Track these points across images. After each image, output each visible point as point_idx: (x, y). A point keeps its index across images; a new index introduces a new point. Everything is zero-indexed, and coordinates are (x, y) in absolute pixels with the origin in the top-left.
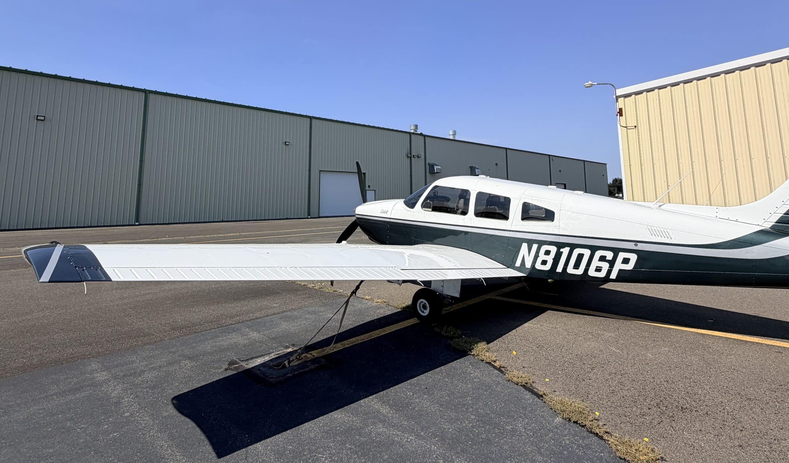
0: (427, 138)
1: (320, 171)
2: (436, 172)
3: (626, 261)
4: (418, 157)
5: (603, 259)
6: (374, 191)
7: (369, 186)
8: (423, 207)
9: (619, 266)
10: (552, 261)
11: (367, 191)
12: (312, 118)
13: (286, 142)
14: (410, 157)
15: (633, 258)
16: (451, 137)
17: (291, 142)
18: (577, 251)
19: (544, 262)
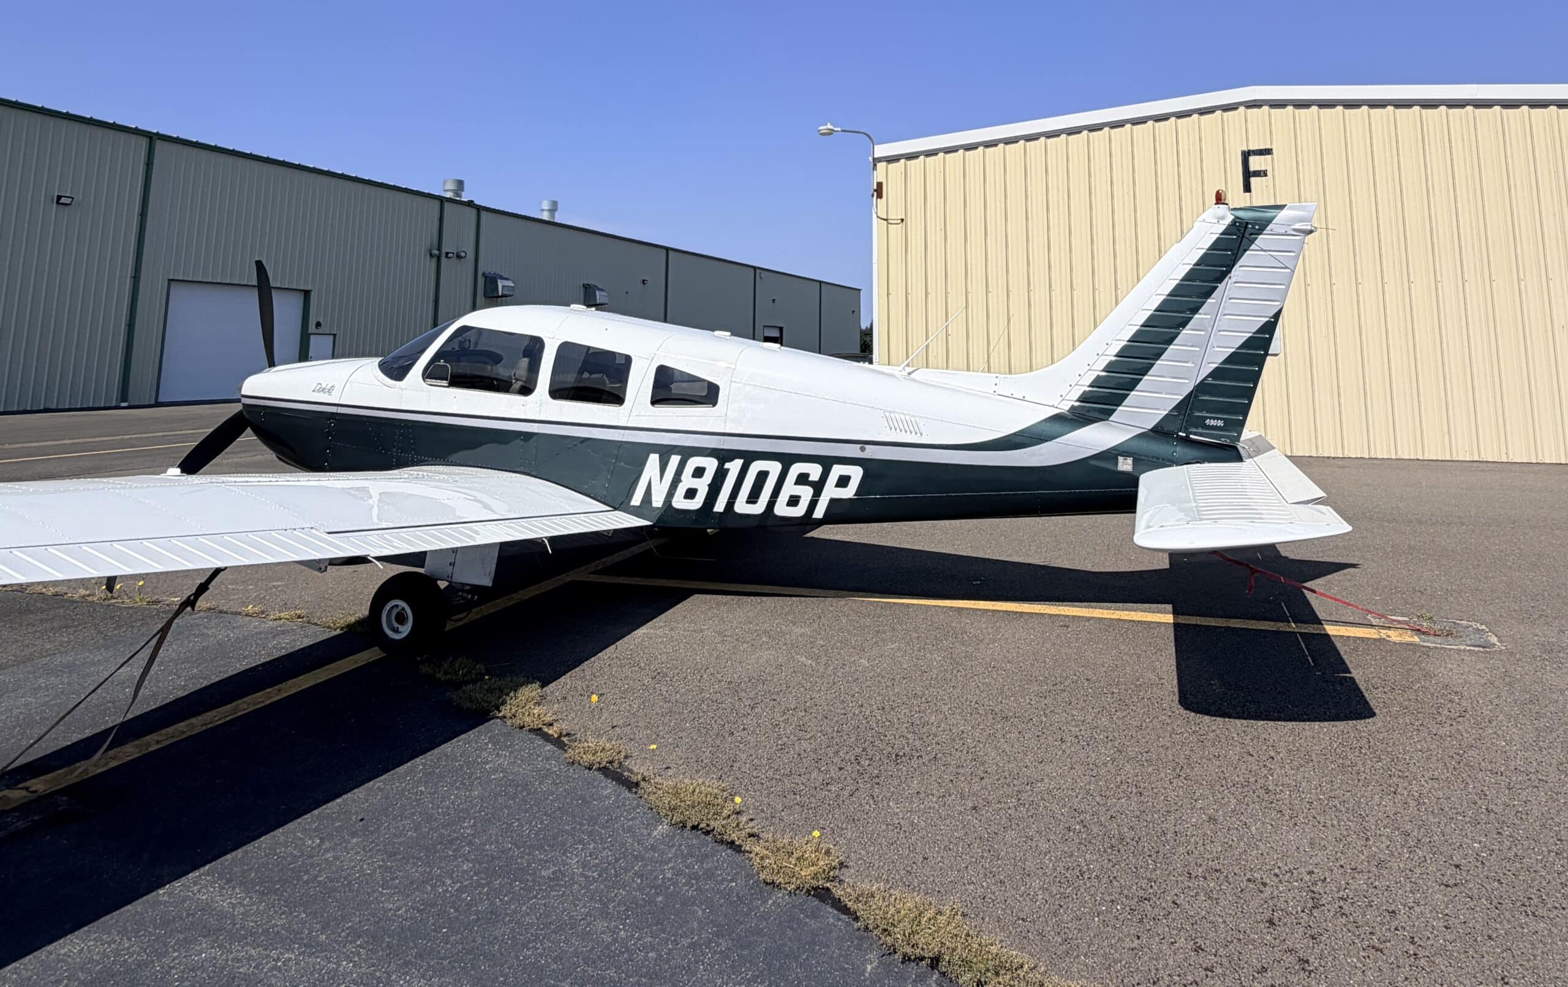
0: (483, 214)
1: (170, 281)
2: (500, 294)
3: (843, 481)
4: (459, 257)
5: (802, 479)
6: (331, 337)
7: (318, 325)
8: (427, 378)
9: (831, 492)
10: (707, 489)
11: (312, 337)
12: (155, 137)
13: (59, 197)
14: (437, 255)
15: (856, 473)
16: (545, 216)
17: (78, 197)
18: (757, 467)
19: (691, 494)
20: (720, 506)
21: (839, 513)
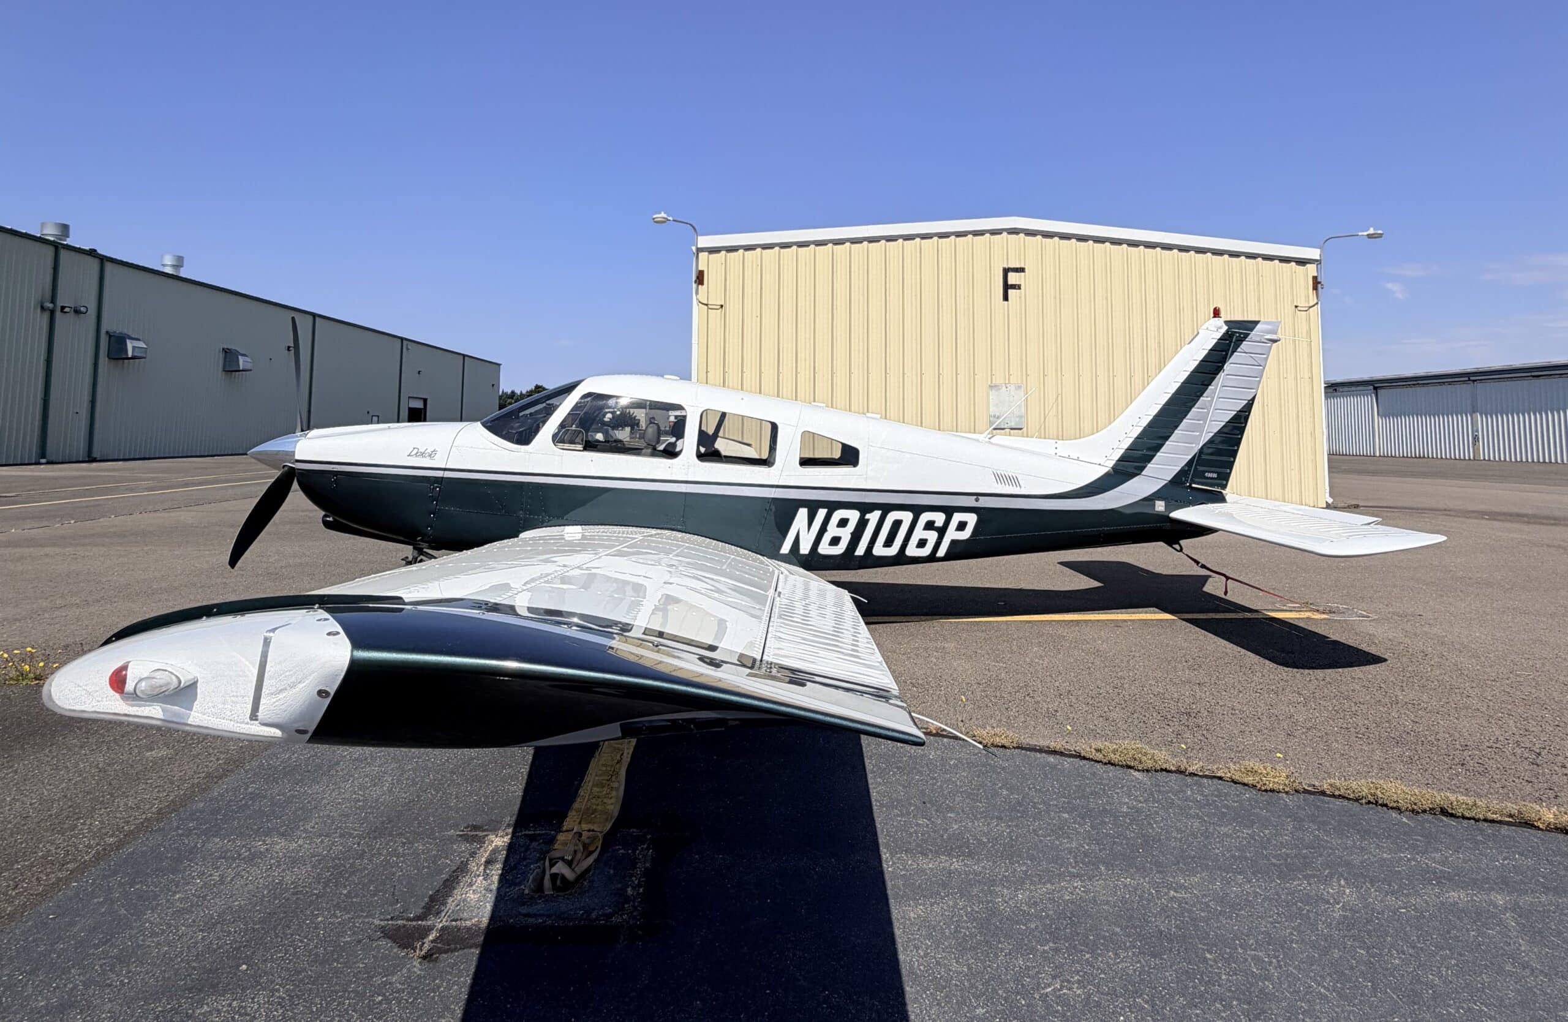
3: (962, 526)
5: (930, 526)
8: (557, 442)
9: (952, 534)
10: (850, 536)
15: (971, 519)
19: (835, 541)
20: (860, 551)
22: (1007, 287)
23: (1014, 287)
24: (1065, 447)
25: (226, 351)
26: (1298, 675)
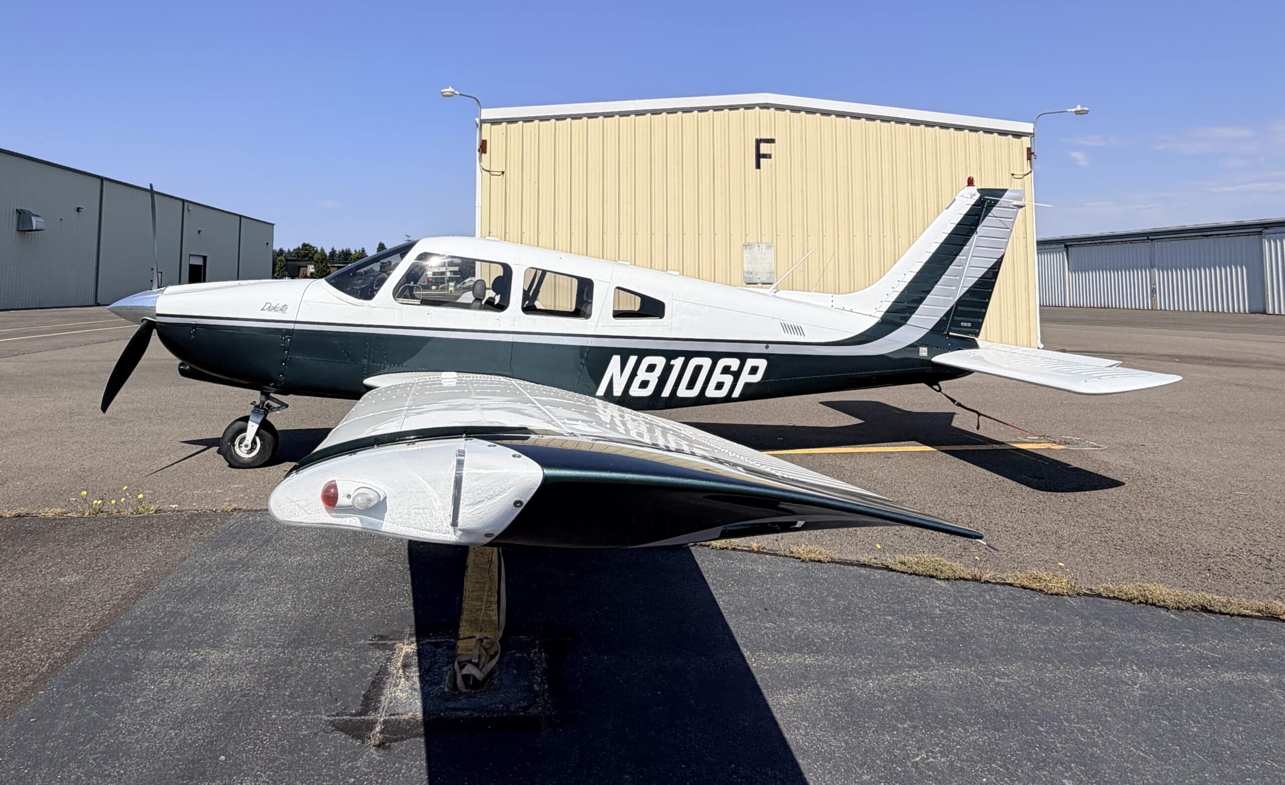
3: (754, 370)
5: (726, 370)
8: (397, 297)
9: (746, 378)
10: (657, 380)
15: (762, 364)
18: (694, 362)
19: (644, 384)
20: (666, 393)
21: (752, 393)
22: (759, 156)
23: (765, 156)
24: (840, 301)
25: (19, 212)
26: (1053, 497)
